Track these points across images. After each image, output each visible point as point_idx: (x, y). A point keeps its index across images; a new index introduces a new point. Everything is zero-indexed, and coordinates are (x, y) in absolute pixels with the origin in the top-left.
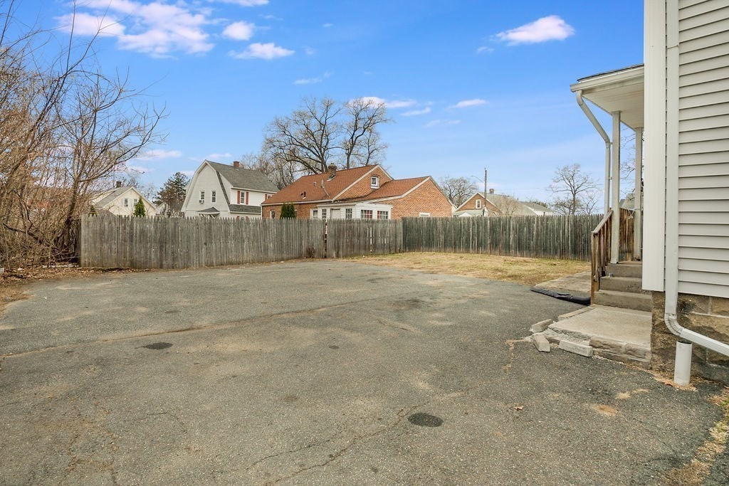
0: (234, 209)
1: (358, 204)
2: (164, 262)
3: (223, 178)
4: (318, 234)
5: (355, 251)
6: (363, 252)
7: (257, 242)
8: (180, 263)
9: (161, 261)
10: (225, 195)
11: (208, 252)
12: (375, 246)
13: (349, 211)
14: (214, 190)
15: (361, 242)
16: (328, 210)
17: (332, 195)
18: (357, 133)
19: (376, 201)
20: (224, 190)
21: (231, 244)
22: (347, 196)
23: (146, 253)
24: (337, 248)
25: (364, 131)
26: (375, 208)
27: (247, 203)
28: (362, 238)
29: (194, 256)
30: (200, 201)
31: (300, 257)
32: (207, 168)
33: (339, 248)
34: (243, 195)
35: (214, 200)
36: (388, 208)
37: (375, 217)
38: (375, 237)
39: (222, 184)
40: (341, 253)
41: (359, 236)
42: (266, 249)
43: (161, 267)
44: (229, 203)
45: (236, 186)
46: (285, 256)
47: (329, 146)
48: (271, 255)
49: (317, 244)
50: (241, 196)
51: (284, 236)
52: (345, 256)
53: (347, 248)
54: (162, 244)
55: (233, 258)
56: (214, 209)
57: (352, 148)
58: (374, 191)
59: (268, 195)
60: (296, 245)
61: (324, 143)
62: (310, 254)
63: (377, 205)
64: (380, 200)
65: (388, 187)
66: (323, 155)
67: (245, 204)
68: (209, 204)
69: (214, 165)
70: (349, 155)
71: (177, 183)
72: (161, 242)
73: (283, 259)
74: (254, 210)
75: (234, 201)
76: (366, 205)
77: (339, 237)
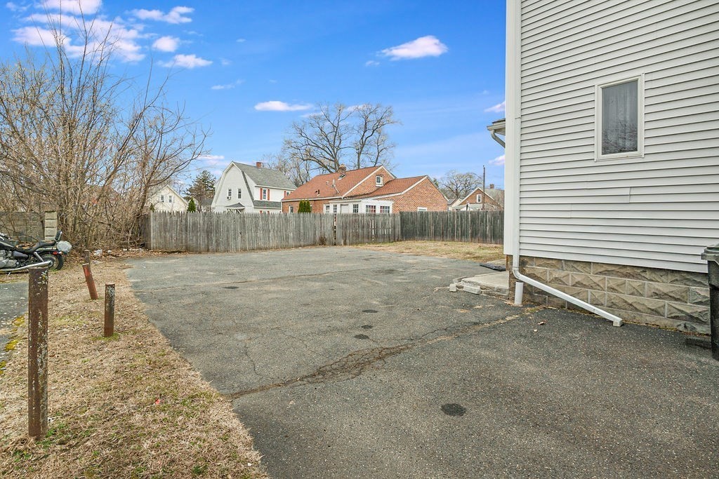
0: (257, 204)
1: (364, 201)
2: (210, 247)
3: (247, 177)
4: (329, 227)
5: (360, 239)
6: (366, 240)
7: (280, 232)
8: (222, 247)
9: (208, 246)
10: (250, 192)
11: (243, 240)
12: (376, 235)
13: (356, 207)
14: (239, 188)
15: (365, 232)
16: (339, 205)
17: (341, 192)
18: (367, 134)
19: (379, 197)
20: (248, 188)
21: (260, 234)
22: (354, 194)
23: (197, 240)
24: (345, 237)
25: (373, 132)
26: (378, 203)
27: (268, 199)
28: (365, 229)
29: (232, 243)
30: (228, 198)
31: (314, 244)
32: (233, 169)
33: (346, 237)
34: (265, 192)
35: (240, 197)
36: (389, 204)
37: (378, 211)
38: (376, 228)
39: (246, 182)
40: (348, 241)
41: (363, 227)
42: (287, 238)
43: (208, 251)
44: (253, 199)
45: (258, 184)
46: (302, 243)
47: (341, 146)
48: (291, 242)
49: (328, 234)
50: (263, 192)
51: (302, 228)
52: (351, 244)
53: (353, 237)
54: (208, 232)
55: (261, 244)
56: (239, 205)
57: (362, 148)
58: (379, 188)
59: (287, 191)
60: (311, 234)
61: (337, 143)
62: (323, 242)
63: (380, 201)
64: (383, 197)
65: (390, 185)
66: (335, 155)
67: (266, 200)
68: (235, 200)
69: (239, 166)
70: (359, 154)
71: (204, 180)
72: (207, 232)
73: (300, 246)
74: (275, 205)
75: (257, 197)
76: (371, 202)
77: (346, 228)
